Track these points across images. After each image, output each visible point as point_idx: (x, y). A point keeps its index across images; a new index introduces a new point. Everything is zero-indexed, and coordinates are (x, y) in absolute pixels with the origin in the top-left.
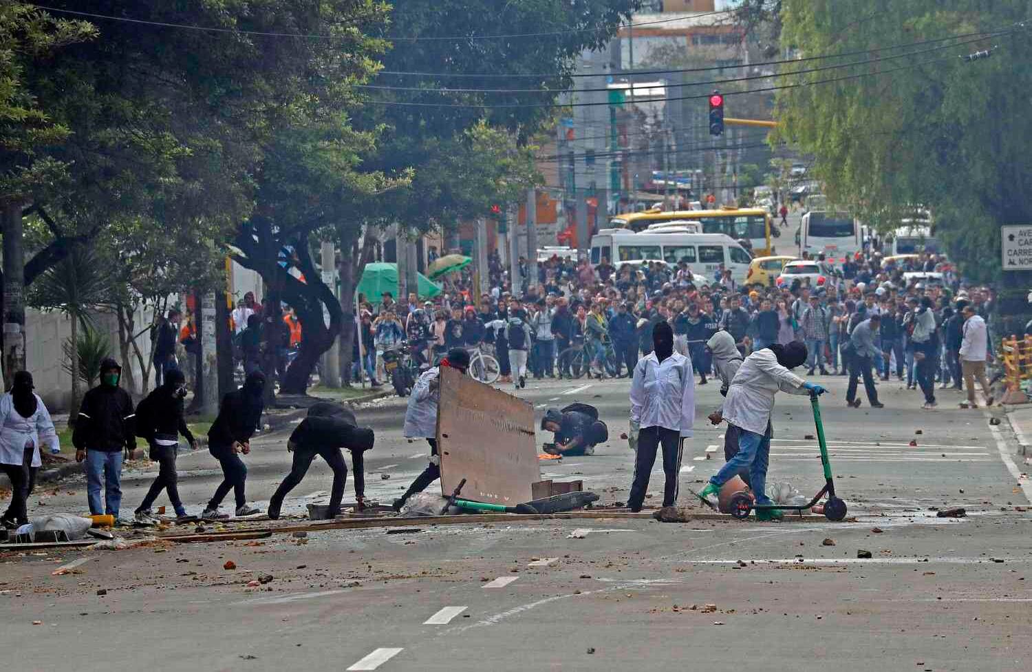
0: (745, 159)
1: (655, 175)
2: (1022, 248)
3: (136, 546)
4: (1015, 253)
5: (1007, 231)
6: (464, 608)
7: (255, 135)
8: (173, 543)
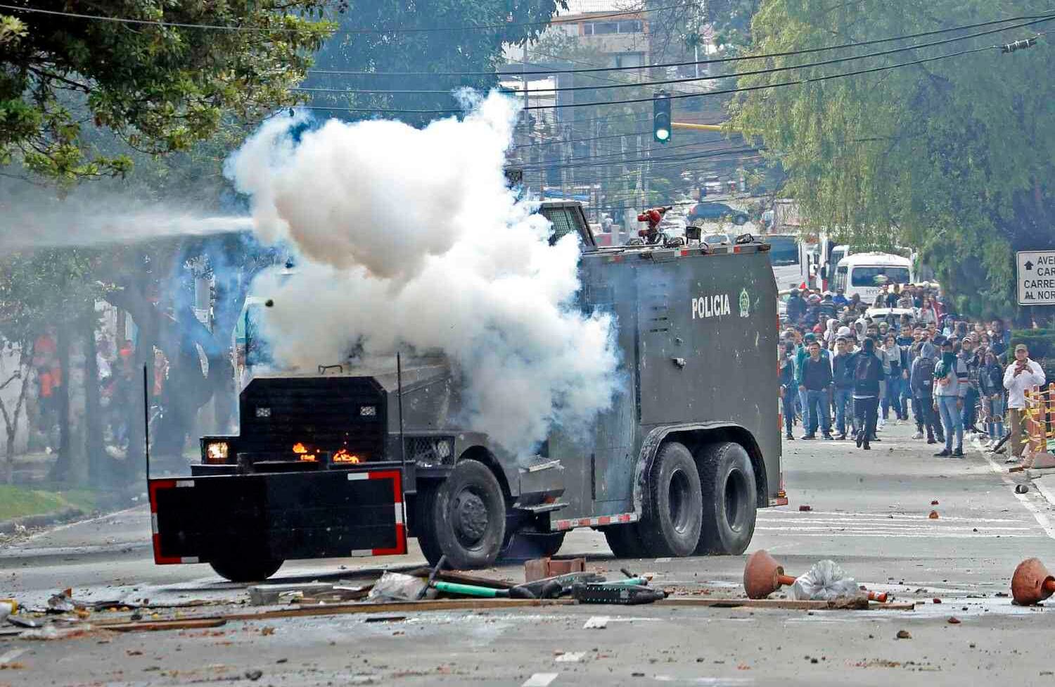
0: (654, 173)
2: (1043, 278)
3: (69, 636)
4: (1034, 285)
5: (1023, 258)
7: (174, 143)
8: (111, 632)
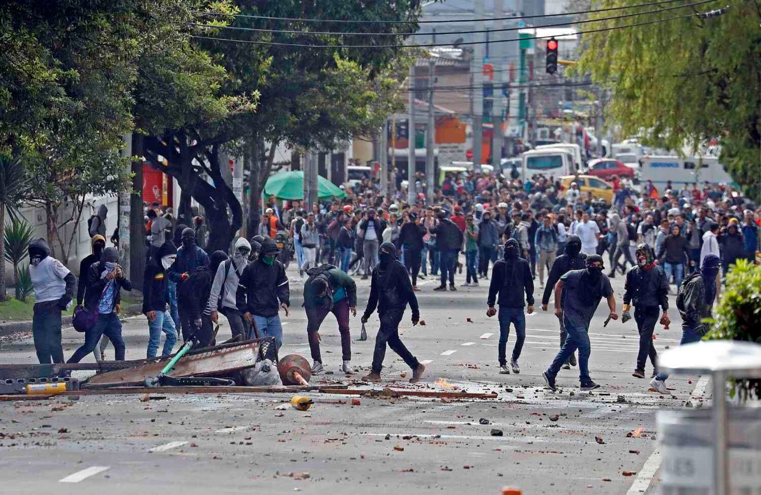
1: (561, 106)
6: (106, 468)
